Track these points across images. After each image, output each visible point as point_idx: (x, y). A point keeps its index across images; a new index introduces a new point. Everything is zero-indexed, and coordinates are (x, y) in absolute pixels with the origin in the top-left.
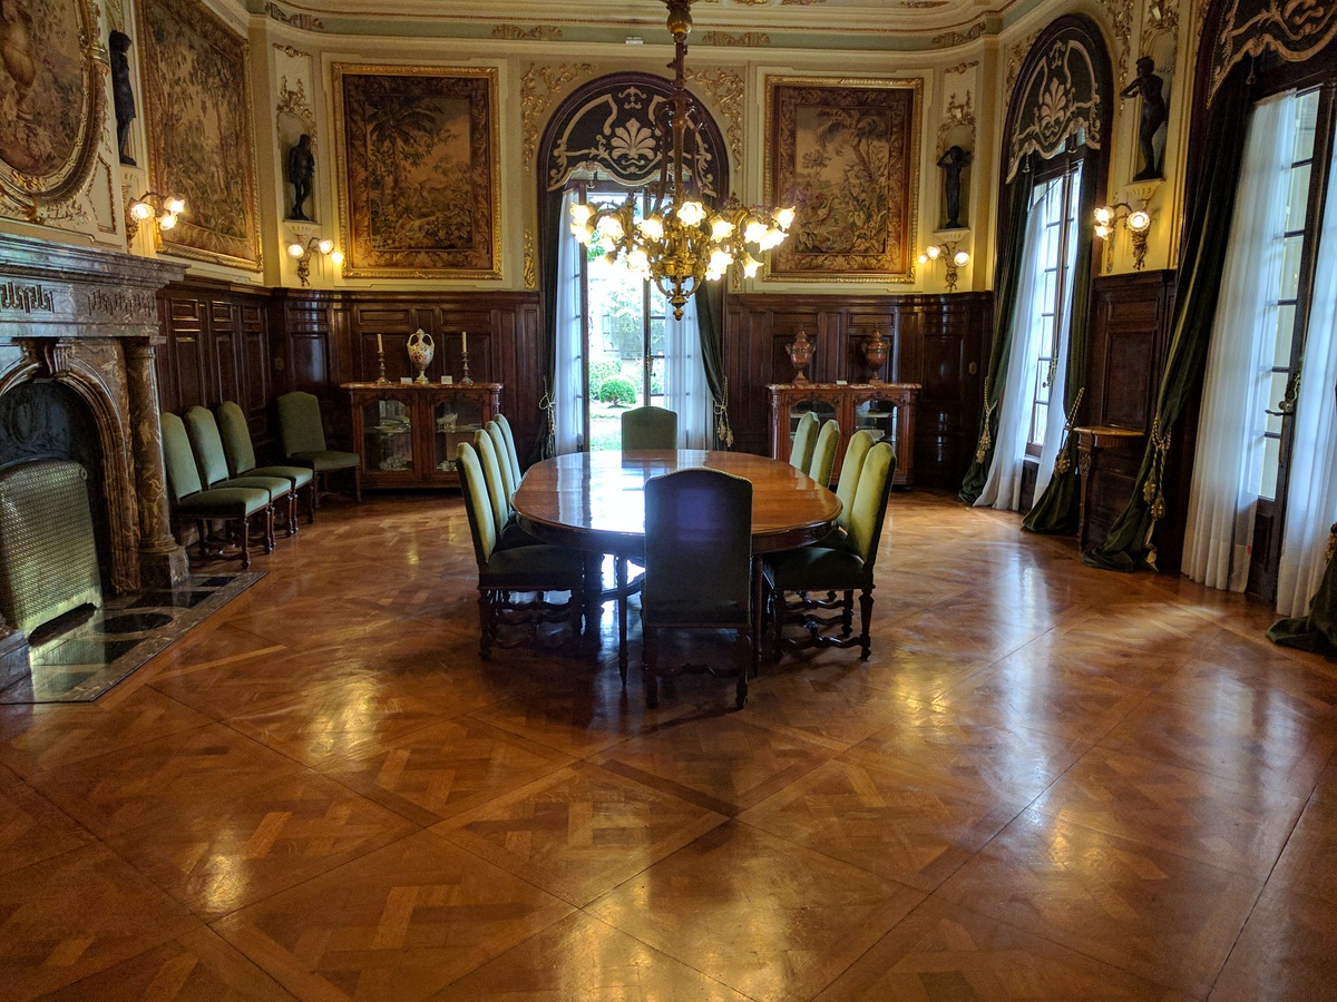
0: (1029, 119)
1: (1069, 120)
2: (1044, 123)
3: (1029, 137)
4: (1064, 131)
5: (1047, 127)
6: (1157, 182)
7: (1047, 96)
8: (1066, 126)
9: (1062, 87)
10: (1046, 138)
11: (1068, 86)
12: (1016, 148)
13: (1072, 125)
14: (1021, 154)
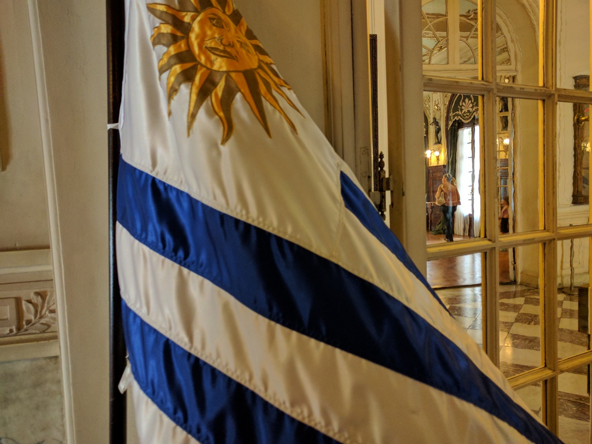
0: (456, 109)
1: (474, 111)
2: (463, 111)
3: (458, 115)
4: (472, 115)
5: (465, 113)
6: (440, 145)
7: (464, 103)
8: (473, 113)
9: (470, 102)
10: (465, 117)
11: (473, 101)
12: (452, 118)
13: (475, 113)
14: (454, 120)
